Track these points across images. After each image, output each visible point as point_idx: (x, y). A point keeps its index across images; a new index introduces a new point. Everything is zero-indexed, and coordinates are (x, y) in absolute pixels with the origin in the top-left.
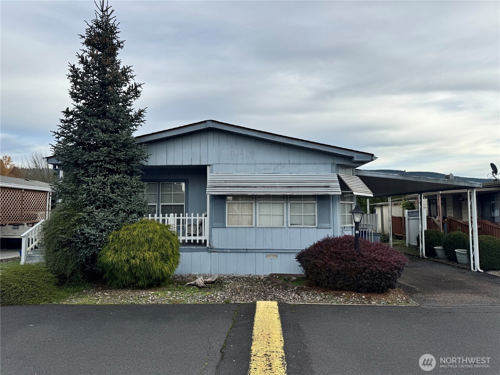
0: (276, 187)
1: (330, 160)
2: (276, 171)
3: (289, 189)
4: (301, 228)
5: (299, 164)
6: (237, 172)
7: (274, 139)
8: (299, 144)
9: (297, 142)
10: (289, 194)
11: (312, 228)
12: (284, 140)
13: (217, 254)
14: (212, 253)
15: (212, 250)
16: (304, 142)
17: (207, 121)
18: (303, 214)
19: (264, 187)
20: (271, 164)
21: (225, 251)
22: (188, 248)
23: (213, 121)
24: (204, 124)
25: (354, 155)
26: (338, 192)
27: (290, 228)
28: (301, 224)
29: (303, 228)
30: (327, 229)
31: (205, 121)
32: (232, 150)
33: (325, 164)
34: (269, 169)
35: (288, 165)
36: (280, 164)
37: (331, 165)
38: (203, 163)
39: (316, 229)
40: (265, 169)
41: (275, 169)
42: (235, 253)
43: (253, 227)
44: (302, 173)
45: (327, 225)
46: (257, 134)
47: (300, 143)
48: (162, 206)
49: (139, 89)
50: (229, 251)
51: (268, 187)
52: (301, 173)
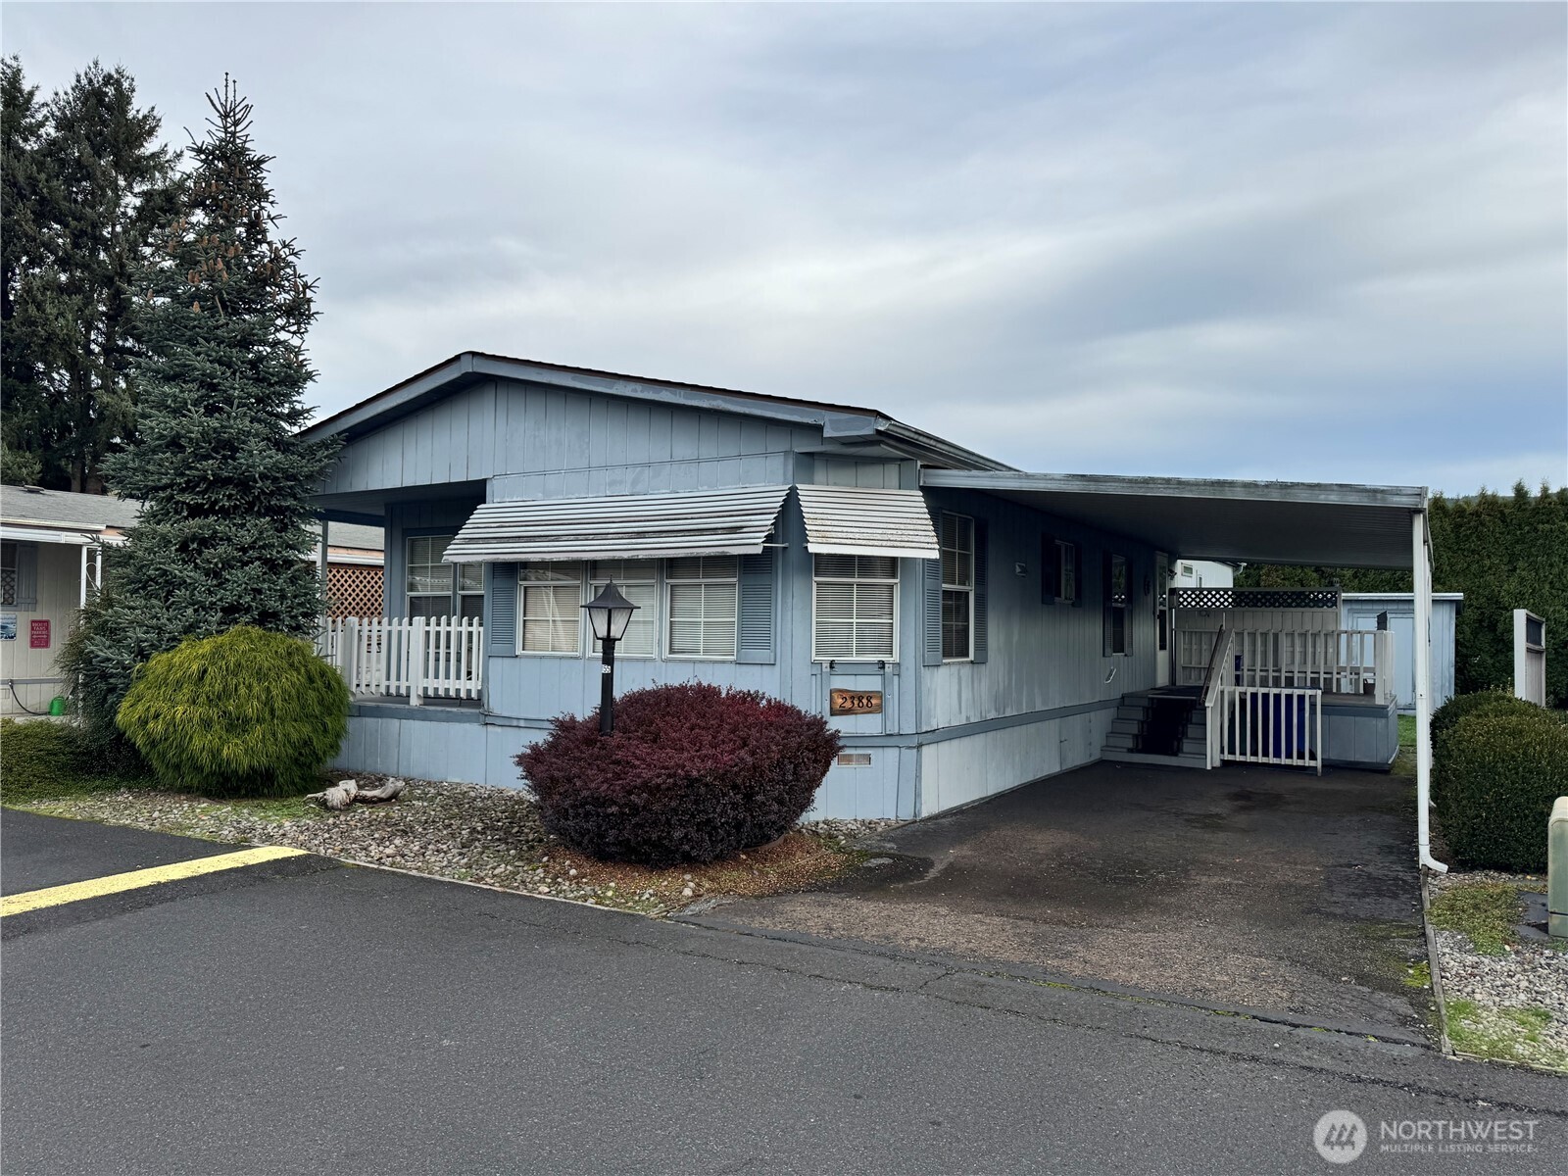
0: (604, 536)
1: (780, 443)
2: (639, 488)
3: (633, 541)
4: (694, 662)
5: (698, 461)
6: (547, 495)
7: (611, 388)
8: (673, 396)
9: (668, 393)
10: (626, 555)
11: (723, 662)
12: (635, 391)
13: (499, 729)
14: (490, 728)
15: (489, 720)
16: (688, 391)
17: (462, 357)
18: (702, 620)
19: (577, 537)
20: (626, 466)
21: (515, 723)
22: (442, 711)
23: (474, 354)
24: (454, 366)
25: (825, 418)
26: (754, 544)
27: (667, 661)
28: (697, 652)
29: (701, 662)
30: (765, 667)
31: (457, 358)
32: (537, 434)
33: (766, 454)
34: (621, 482)
35: (668, 466)
36: (649, 465)
37: (782, 457)
38: (474, 477)
39: (733, 666)
40: (612, 483)
41: (634, 483)
42: (537, 731)
43: (576, 658)
44: (705, 488)
45: (762, 655)
46: (573, 379)
47: (676, 395)
48: (464, 597)
49: (309, 294)
50: (522, 723)
51: (586, 537)
52: (700, 488)
